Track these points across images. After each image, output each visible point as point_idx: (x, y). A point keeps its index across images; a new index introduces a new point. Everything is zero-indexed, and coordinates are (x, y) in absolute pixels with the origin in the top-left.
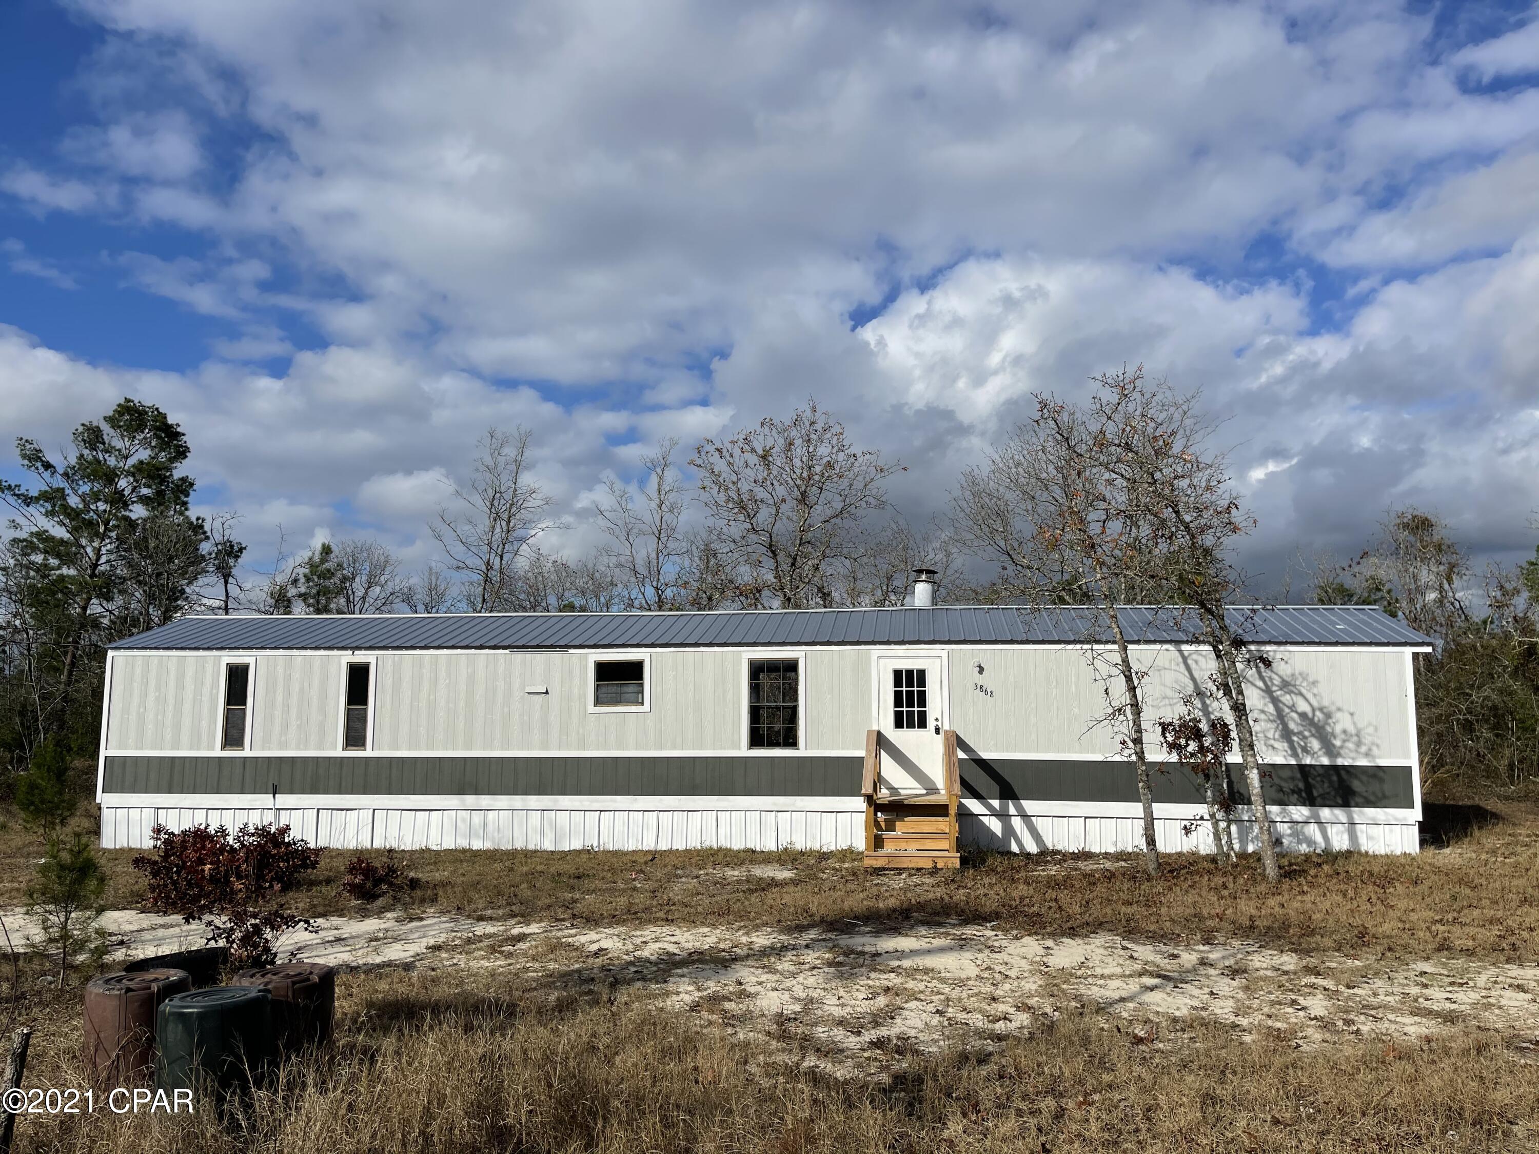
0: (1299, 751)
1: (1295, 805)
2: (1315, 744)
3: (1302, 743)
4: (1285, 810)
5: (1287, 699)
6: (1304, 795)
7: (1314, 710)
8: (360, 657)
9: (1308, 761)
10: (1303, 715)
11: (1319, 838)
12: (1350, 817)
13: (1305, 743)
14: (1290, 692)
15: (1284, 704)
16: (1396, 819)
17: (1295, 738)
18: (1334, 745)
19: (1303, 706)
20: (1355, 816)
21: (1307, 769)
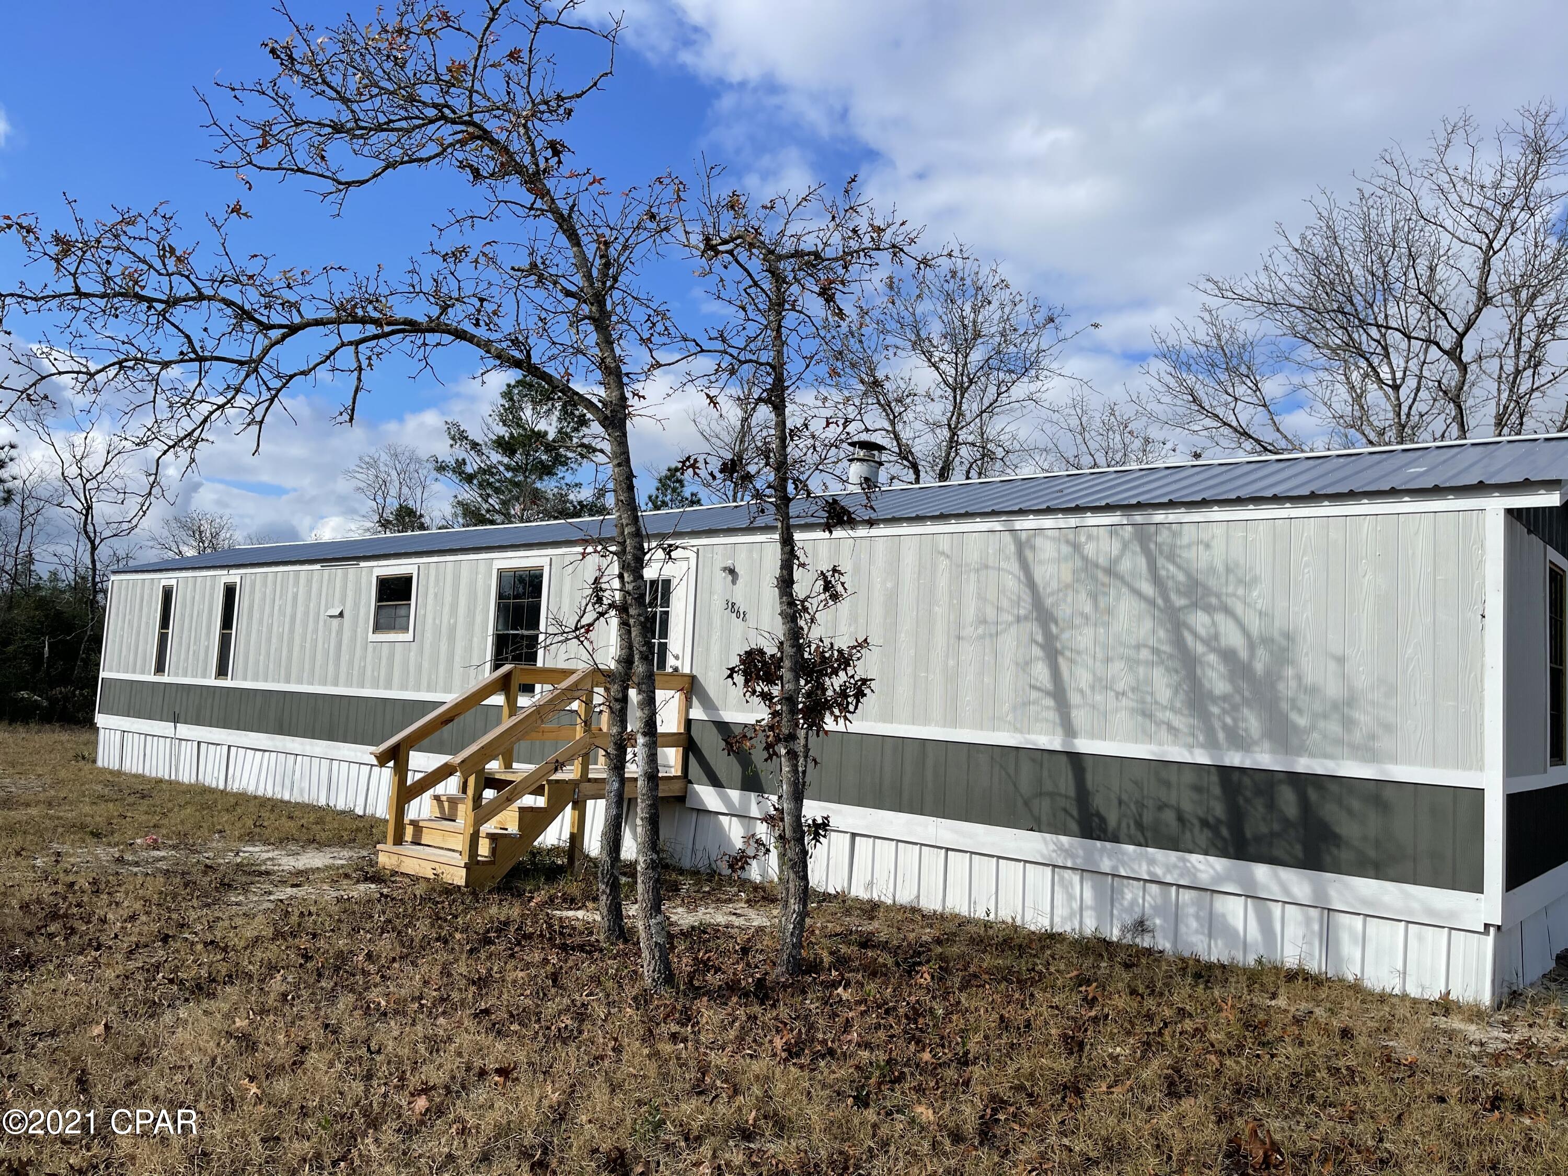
0: (1221, 736)
1: (1206, 853)
2: (1252, 723)
3: (1229, 720)
4: (1184, 860)
5: (1200, 620)
6: (1225, 832)
7: (1252, 647)
8: (234, 576)
9: (1235, 759)
10: (1228, 655)
11: (1254, 933)
12: (1320, 892)
13: (1235, 720)
14: (1209, 609)
15: (1195, 634)
16: (1431, 912)
17: (1215, 710)
18: (1295, 727)
19: (1232, 637)
20: (1332, 892)
21: (1235, 776)
